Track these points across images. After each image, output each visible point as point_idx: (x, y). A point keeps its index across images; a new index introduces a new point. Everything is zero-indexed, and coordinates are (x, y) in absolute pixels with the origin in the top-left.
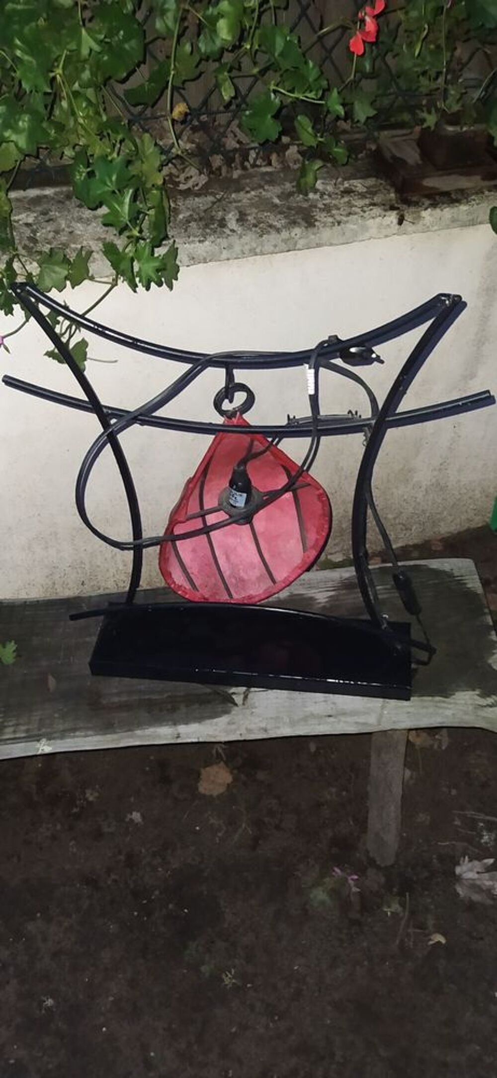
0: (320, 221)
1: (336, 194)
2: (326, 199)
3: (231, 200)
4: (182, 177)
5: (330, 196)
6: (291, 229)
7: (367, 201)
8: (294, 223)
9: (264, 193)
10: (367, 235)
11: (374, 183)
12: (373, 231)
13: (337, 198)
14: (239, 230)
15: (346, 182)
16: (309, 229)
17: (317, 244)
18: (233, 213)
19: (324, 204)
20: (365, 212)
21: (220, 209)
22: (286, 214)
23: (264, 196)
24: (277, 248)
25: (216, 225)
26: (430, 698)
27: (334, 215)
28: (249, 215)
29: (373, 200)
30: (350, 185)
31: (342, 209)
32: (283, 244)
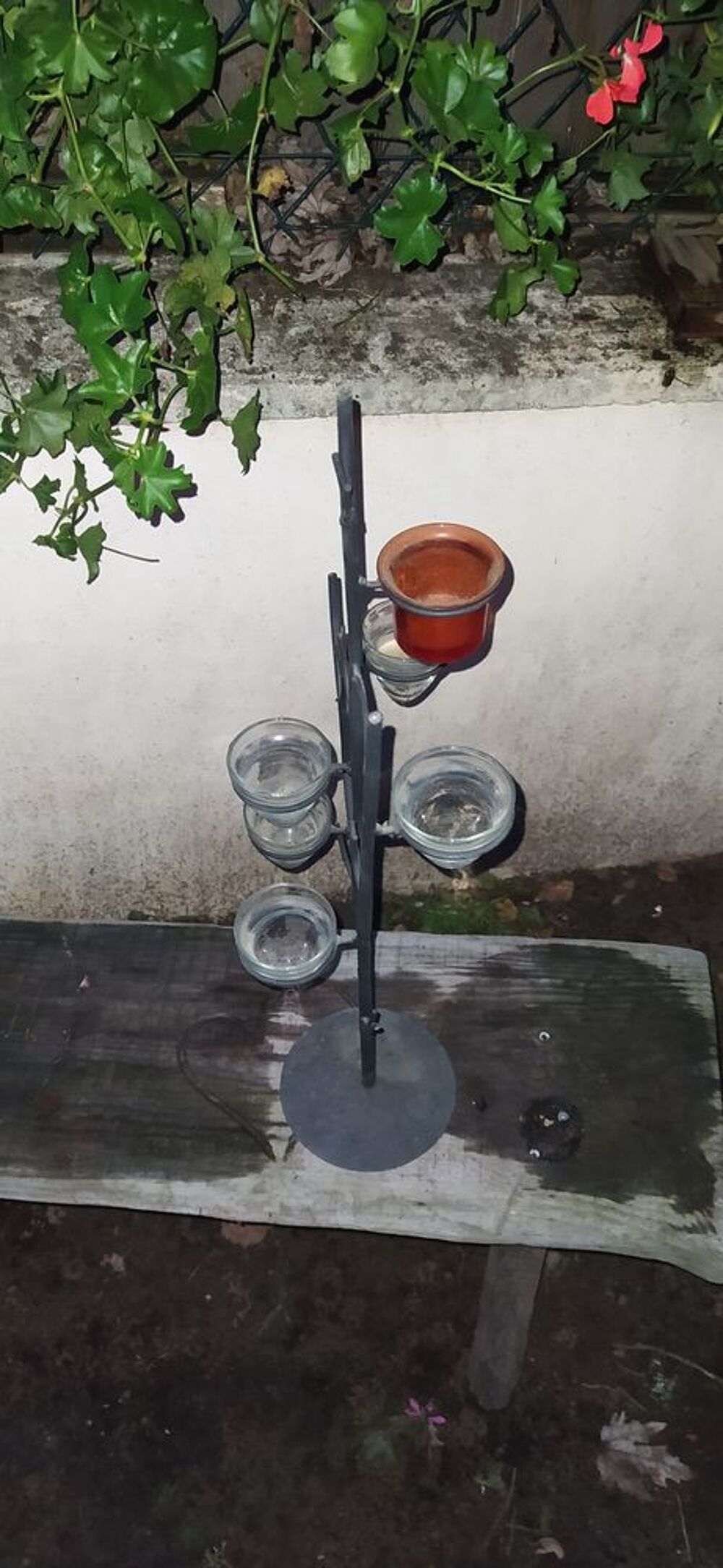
0: (528, 366)
1: (566, 319)
2: (547, 327)
3: (384, 310)
4: (306, 262)
5: (553, 320)
6: (476, 375)
7: (616, 338)
8: (482, 365)
9: (441, 304)
10: (608, 397)
11: (634, 304)
12: (617, 392)
13: (566, 326)
14: (386, 367)
15: (586, 298)
16: (507, 379)
17: (519, 404)
18: (382, 335)
19: (540, 335)
20: (607, 357)
21: (361, 325)
22: (471, 348)
23: (441, 308)
24: (449, 405)
25: (348, 355)
26: (591, 1199)
27: (555, 357)
28: (408, 341)
29: (626, 336)
30: (591, 305)
31: (569, 349)
32: (460, 398)
